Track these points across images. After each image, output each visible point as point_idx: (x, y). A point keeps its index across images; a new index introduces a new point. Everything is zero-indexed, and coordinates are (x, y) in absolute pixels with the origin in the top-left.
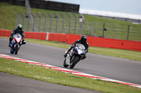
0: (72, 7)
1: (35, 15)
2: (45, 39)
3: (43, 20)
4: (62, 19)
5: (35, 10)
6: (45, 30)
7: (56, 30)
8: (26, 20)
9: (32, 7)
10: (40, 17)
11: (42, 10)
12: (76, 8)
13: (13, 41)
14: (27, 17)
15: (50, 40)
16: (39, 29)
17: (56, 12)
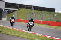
0: (52, 10)
1: (36, 13)
2: (40, 23)
3: (39, 15)
4: (47, 15)
5: (36, 11)
6: (40, 19)
7: (45, 20)
8: (32, 15)
9: (34, 9)
10: (38, 14)
11: (39, 11)
12: (54, 10)
13: (11, 22)
14: (32, 14)
15: (42, 24)
16: (38, 19)
17: (45, 12)
